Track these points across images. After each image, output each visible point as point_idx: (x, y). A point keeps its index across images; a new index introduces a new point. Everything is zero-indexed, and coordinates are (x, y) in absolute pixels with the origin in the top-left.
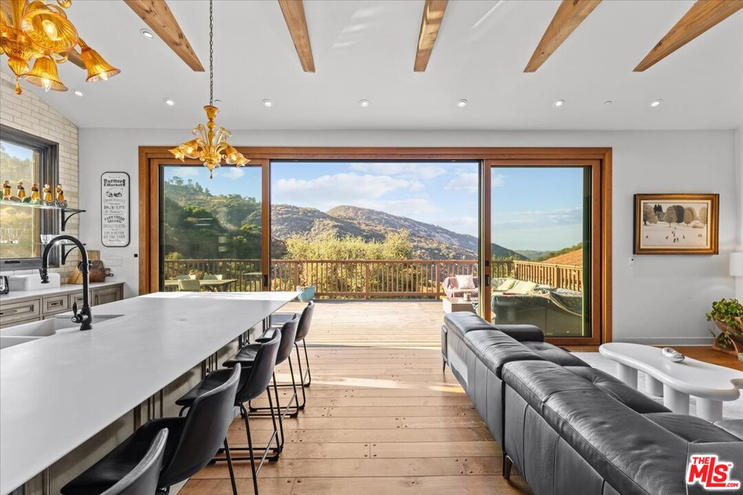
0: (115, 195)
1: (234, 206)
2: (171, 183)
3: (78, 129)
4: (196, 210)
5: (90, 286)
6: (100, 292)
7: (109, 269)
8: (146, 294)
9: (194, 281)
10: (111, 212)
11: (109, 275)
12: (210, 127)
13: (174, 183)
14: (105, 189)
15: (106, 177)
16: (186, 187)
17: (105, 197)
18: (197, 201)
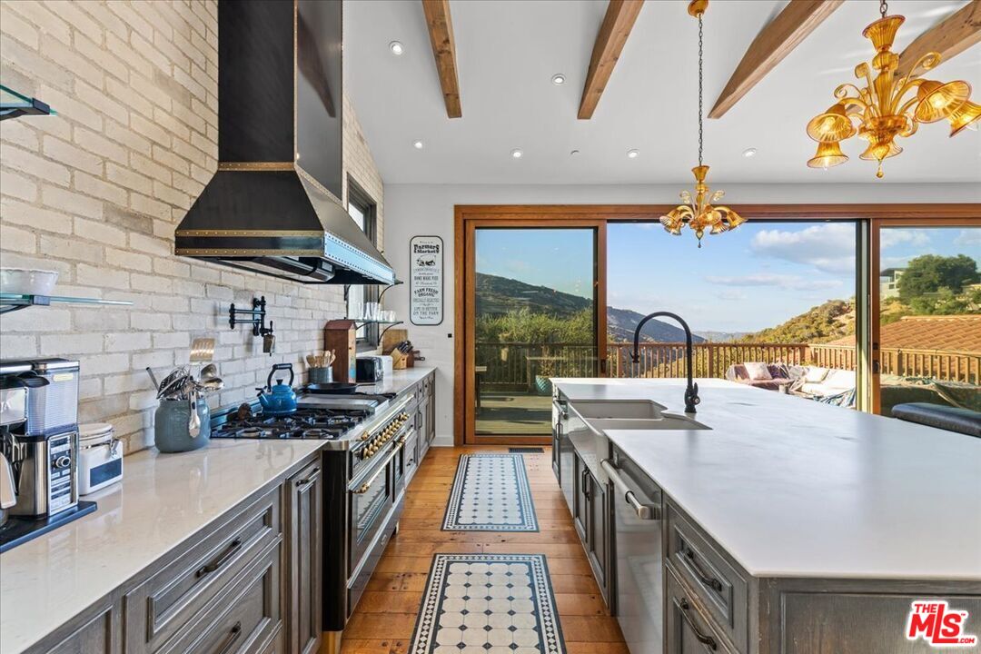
0: (428, 263)
3: (383, 185)
7: (418, 352)
10: (422, 283)
11: (420, 359)
14: (416, 256)
15: (416, 241)
17: (415, 266)
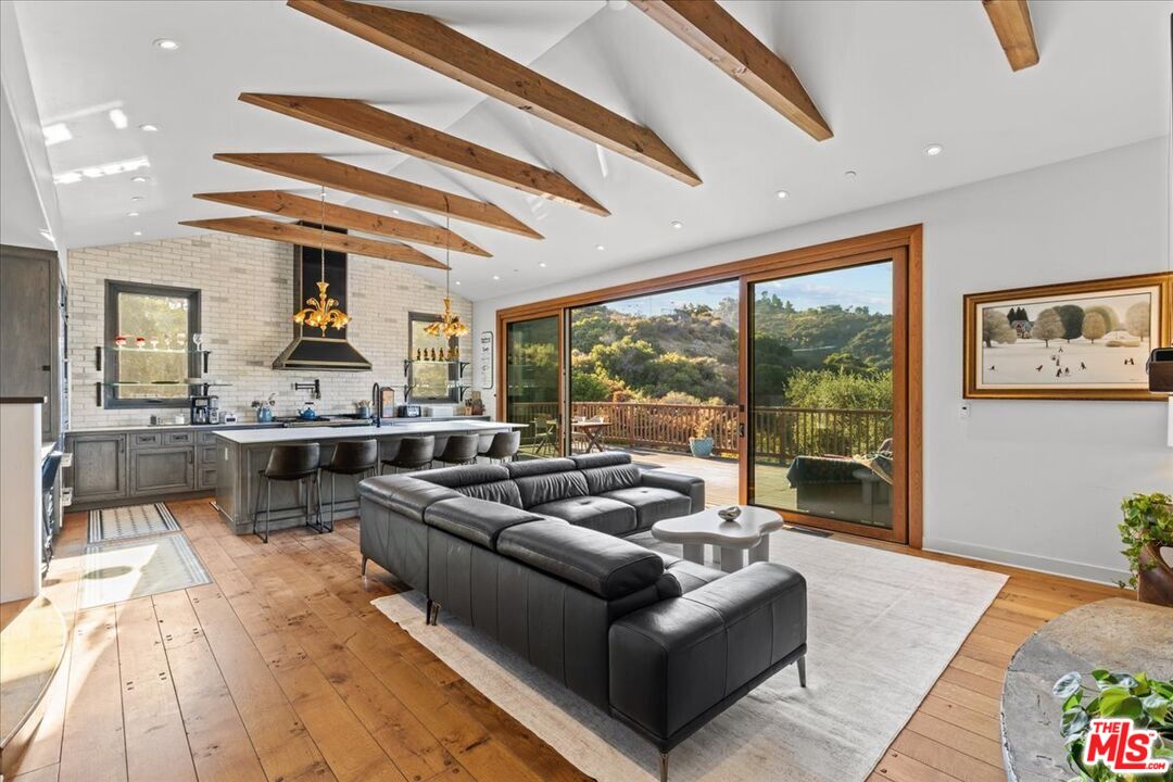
0: (486, 350)
7: (484, 406)
11: (484, 410)
14: (482, 345)
15: (483, 336)
17: (482, 351)
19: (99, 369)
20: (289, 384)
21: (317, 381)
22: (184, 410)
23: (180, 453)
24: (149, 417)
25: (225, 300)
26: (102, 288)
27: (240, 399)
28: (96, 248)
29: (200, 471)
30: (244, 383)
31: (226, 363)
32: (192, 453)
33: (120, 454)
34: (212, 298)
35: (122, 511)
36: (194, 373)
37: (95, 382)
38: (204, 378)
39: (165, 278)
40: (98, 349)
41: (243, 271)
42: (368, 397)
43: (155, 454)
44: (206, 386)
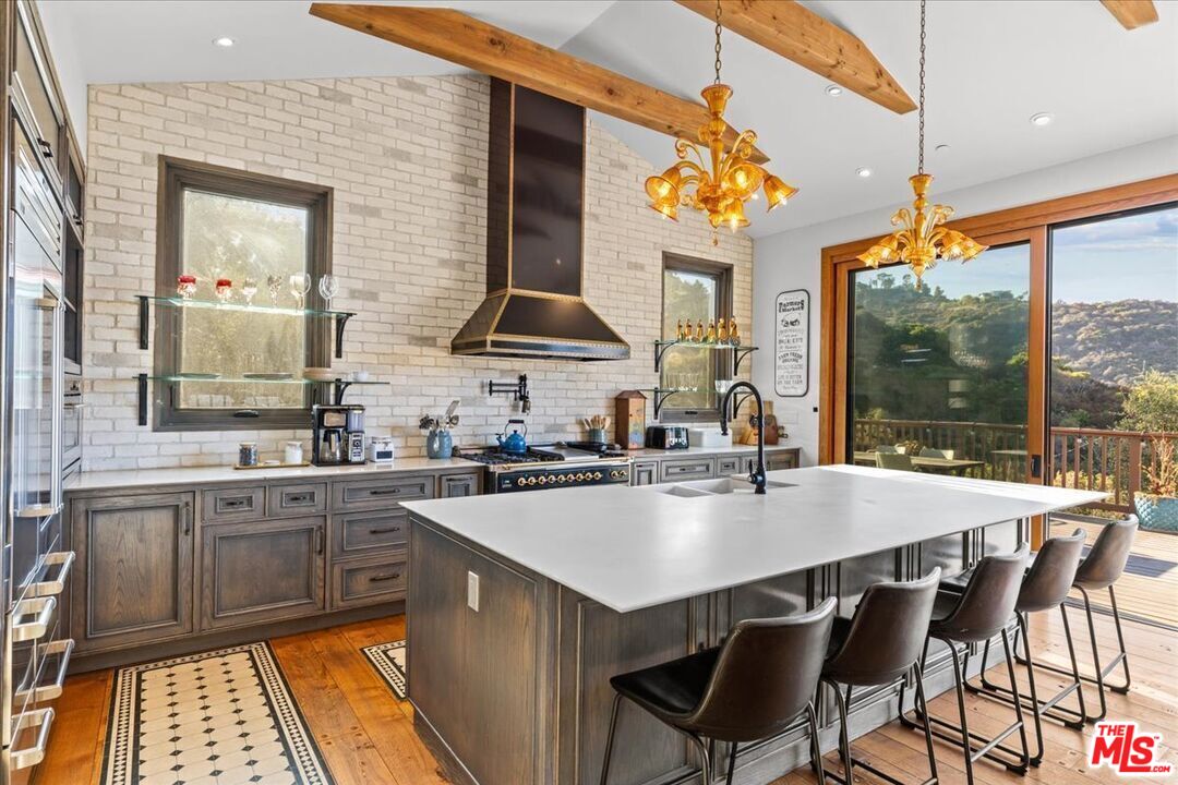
0: (792, 323)
1: (996, 315)
2: (873, 287)
3: (752, 240)
4: (917, 330)
5: (765, 449)
6: (773, 457)
7: (783, 428)
8: (828, 464)
9: (901, 455)
10: (786, 347)
11: (783, 436)
12: (918, 209)
13: (879, 286)
14: (781, 316)
15: (782, 299)
16: (899, 290)
17: (781, 327)
18: (919, 315)
19: (143, 345)
20: (477, 382)
21: (523, 379)
22: (300, 433)
23: (297, 532)
24: (237, 448)
25: (374, 212)
26: (153, 173)
27: (397, 411)
28: (144, 86)
29: (337, 570)
30: (403, 380)
31: (374, 338)
32: (322, 529)
33: (181, 536)
34: (353, 208)
35: (185, 671)
36: (316, 358)
37: (136, 372)
38: (335, 369)
39: (270, 160)
40: (144, 300)
41: (403, 156)
42: (601, 410)
43: (251, 536)
44: (340, 387)
